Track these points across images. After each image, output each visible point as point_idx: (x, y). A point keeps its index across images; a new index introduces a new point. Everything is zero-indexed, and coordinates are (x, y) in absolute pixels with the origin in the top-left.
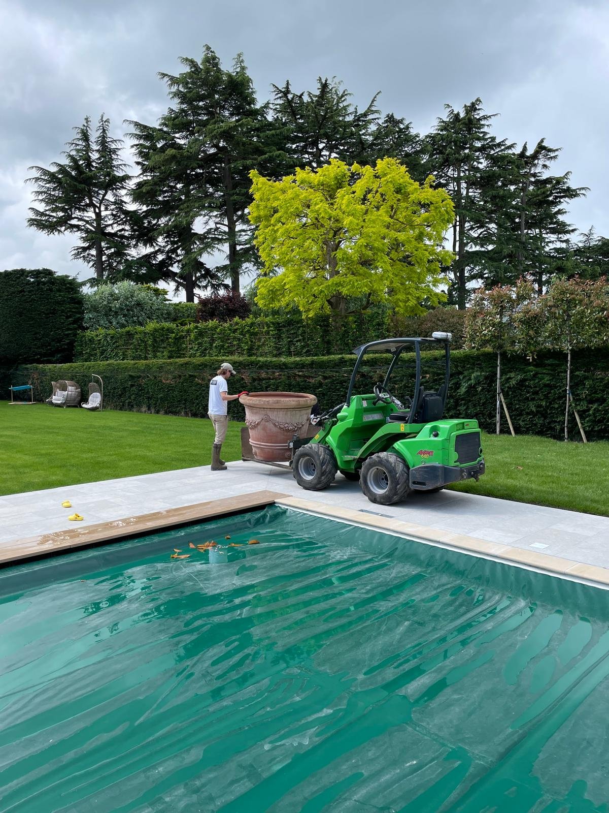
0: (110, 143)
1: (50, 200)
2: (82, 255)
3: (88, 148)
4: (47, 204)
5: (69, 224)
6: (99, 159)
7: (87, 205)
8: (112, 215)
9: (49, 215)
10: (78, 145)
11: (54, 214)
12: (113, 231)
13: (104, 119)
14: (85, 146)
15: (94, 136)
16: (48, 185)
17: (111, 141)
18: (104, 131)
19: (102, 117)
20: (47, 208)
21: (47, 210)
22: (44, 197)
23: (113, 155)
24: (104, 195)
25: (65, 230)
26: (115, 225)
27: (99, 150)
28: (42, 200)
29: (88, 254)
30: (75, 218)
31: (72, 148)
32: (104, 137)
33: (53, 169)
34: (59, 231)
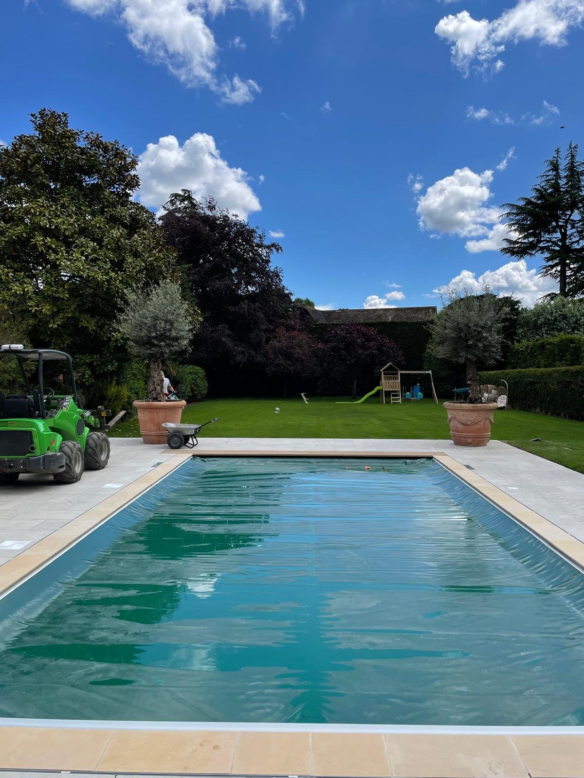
0: (578, 167)
1: (522, 229)
2: (549, 273)
3: (558, 176)
4: (520, 233)
5: (539, 247)
6: (567, 183)
7: (554, 227)
8: (578, 232)
9: (521, 242)
10: (549, 175)
11: (526, 241)
12: (578, 247)
13: (573, 147)
14: (555, 175)
15: (563, 163)
16: (517, 218)
17: (579, 165)
18: (573, 156)
19: (571, 145)
20: (521, 236)
21: (519, 239)
22: (516, 227)
23: (581, 177)
24: (570, 216)
25: (535, 253)
26: (581, 241)
27: (567, 175)
28: (515, 230)
29: (556, 271)
30: (544, 240)
31: (543, 179)
32: (572, 163)
33: (522, 203)
34: (531, 254)
